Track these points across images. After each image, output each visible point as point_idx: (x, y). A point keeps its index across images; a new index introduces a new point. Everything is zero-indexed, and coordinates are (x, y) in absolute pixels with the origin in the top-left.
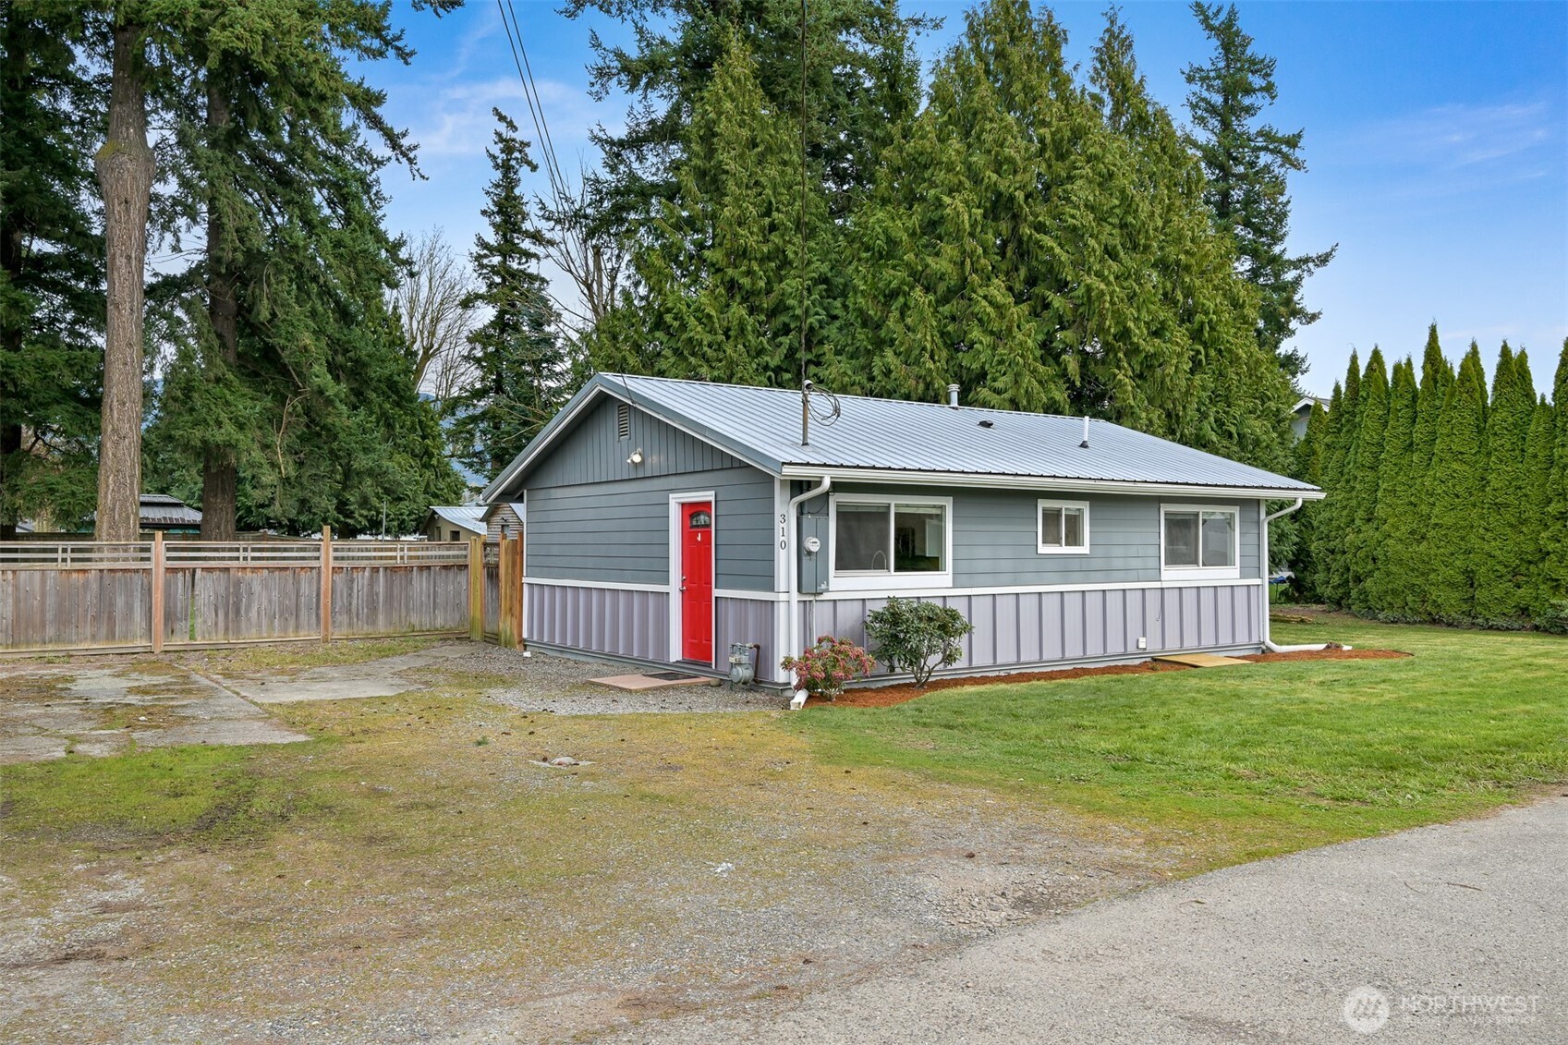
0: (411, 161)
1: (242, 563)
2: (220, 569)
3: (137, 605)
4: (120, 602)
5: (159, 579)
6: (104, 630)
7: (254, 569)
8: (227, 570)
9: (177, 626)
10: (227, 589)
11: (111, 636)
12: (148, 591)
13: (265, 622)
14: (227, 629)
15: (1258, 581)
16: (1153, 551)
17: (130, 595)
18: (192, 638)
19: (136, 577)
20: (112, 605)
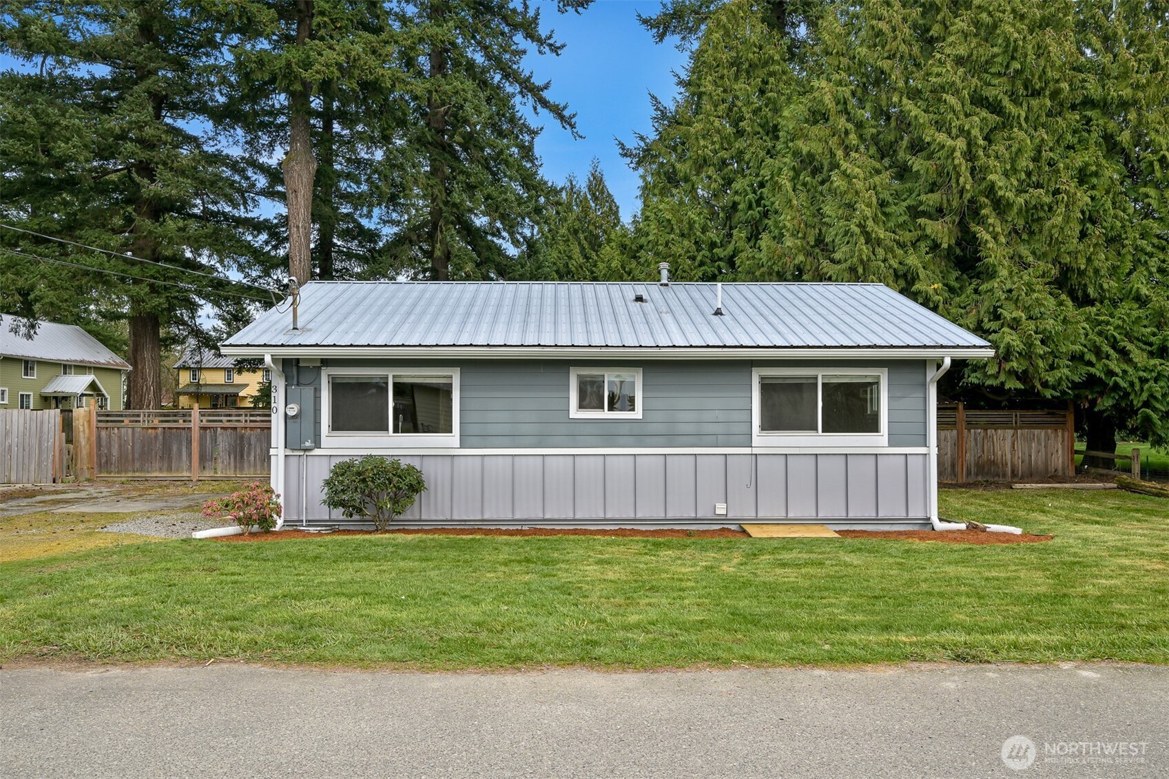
0: (572, 126)
1: (242, 425)
2: (231, 428)
3: (184, 450)
4: (175, 448)
5: (196, 434)
6: (166, 465)
7: (252, 429)
8: (236, 428)
9: (207, 465)
10: (235, 441)
11: (170, 469)
12: (189, 442)
13: (258, 464)
14: (235, 467)
15: (922, 450)
16: (743, 416)
17: (180, 444)
18: (216, 473)
19: (183, 432)
20: (170, 450)
